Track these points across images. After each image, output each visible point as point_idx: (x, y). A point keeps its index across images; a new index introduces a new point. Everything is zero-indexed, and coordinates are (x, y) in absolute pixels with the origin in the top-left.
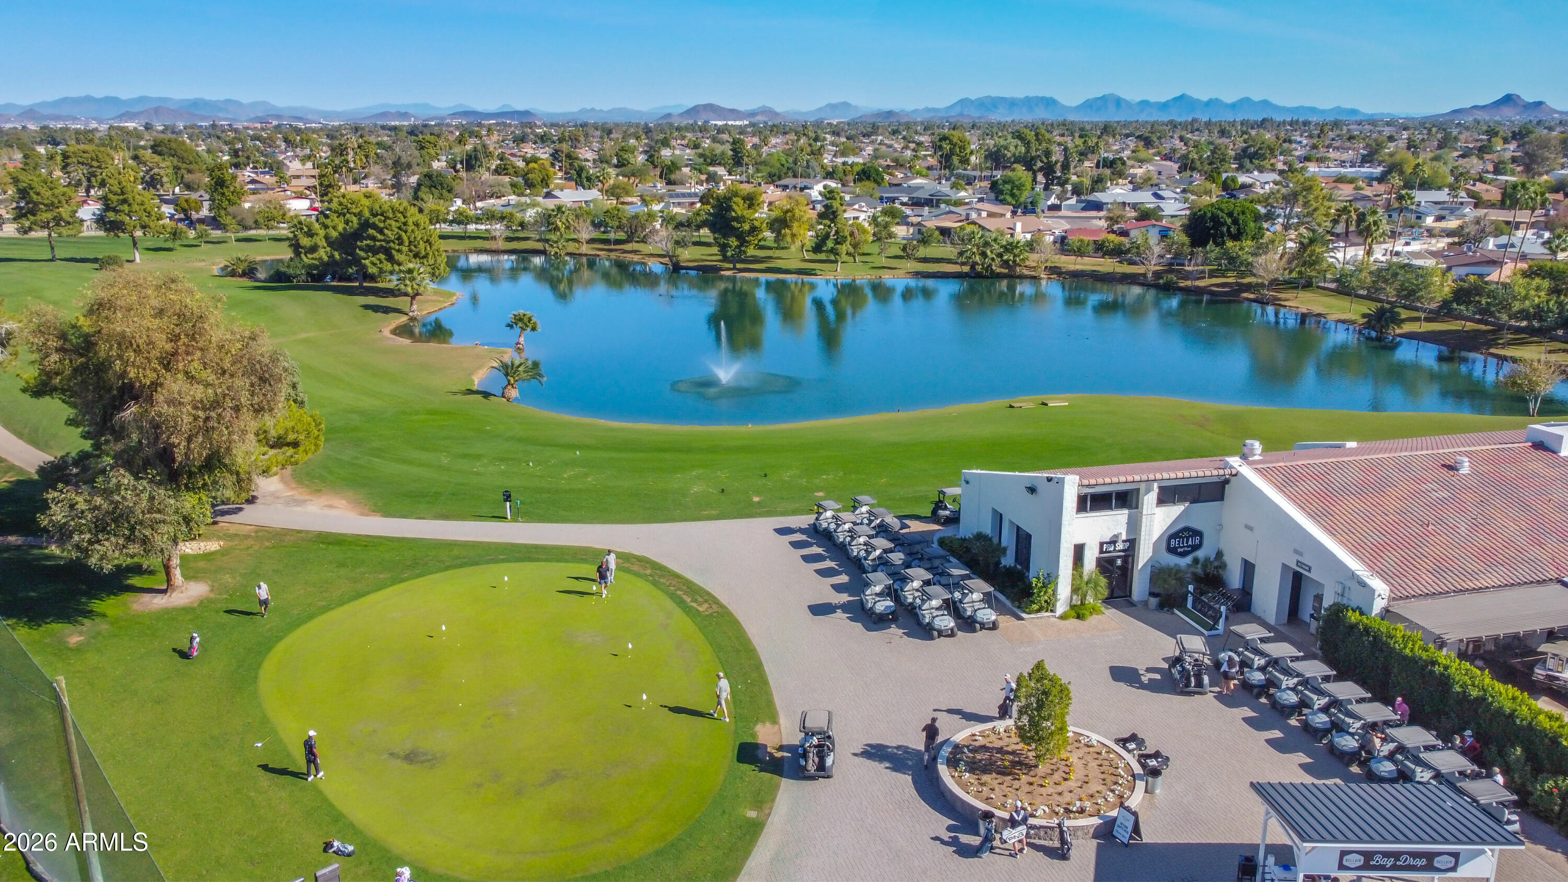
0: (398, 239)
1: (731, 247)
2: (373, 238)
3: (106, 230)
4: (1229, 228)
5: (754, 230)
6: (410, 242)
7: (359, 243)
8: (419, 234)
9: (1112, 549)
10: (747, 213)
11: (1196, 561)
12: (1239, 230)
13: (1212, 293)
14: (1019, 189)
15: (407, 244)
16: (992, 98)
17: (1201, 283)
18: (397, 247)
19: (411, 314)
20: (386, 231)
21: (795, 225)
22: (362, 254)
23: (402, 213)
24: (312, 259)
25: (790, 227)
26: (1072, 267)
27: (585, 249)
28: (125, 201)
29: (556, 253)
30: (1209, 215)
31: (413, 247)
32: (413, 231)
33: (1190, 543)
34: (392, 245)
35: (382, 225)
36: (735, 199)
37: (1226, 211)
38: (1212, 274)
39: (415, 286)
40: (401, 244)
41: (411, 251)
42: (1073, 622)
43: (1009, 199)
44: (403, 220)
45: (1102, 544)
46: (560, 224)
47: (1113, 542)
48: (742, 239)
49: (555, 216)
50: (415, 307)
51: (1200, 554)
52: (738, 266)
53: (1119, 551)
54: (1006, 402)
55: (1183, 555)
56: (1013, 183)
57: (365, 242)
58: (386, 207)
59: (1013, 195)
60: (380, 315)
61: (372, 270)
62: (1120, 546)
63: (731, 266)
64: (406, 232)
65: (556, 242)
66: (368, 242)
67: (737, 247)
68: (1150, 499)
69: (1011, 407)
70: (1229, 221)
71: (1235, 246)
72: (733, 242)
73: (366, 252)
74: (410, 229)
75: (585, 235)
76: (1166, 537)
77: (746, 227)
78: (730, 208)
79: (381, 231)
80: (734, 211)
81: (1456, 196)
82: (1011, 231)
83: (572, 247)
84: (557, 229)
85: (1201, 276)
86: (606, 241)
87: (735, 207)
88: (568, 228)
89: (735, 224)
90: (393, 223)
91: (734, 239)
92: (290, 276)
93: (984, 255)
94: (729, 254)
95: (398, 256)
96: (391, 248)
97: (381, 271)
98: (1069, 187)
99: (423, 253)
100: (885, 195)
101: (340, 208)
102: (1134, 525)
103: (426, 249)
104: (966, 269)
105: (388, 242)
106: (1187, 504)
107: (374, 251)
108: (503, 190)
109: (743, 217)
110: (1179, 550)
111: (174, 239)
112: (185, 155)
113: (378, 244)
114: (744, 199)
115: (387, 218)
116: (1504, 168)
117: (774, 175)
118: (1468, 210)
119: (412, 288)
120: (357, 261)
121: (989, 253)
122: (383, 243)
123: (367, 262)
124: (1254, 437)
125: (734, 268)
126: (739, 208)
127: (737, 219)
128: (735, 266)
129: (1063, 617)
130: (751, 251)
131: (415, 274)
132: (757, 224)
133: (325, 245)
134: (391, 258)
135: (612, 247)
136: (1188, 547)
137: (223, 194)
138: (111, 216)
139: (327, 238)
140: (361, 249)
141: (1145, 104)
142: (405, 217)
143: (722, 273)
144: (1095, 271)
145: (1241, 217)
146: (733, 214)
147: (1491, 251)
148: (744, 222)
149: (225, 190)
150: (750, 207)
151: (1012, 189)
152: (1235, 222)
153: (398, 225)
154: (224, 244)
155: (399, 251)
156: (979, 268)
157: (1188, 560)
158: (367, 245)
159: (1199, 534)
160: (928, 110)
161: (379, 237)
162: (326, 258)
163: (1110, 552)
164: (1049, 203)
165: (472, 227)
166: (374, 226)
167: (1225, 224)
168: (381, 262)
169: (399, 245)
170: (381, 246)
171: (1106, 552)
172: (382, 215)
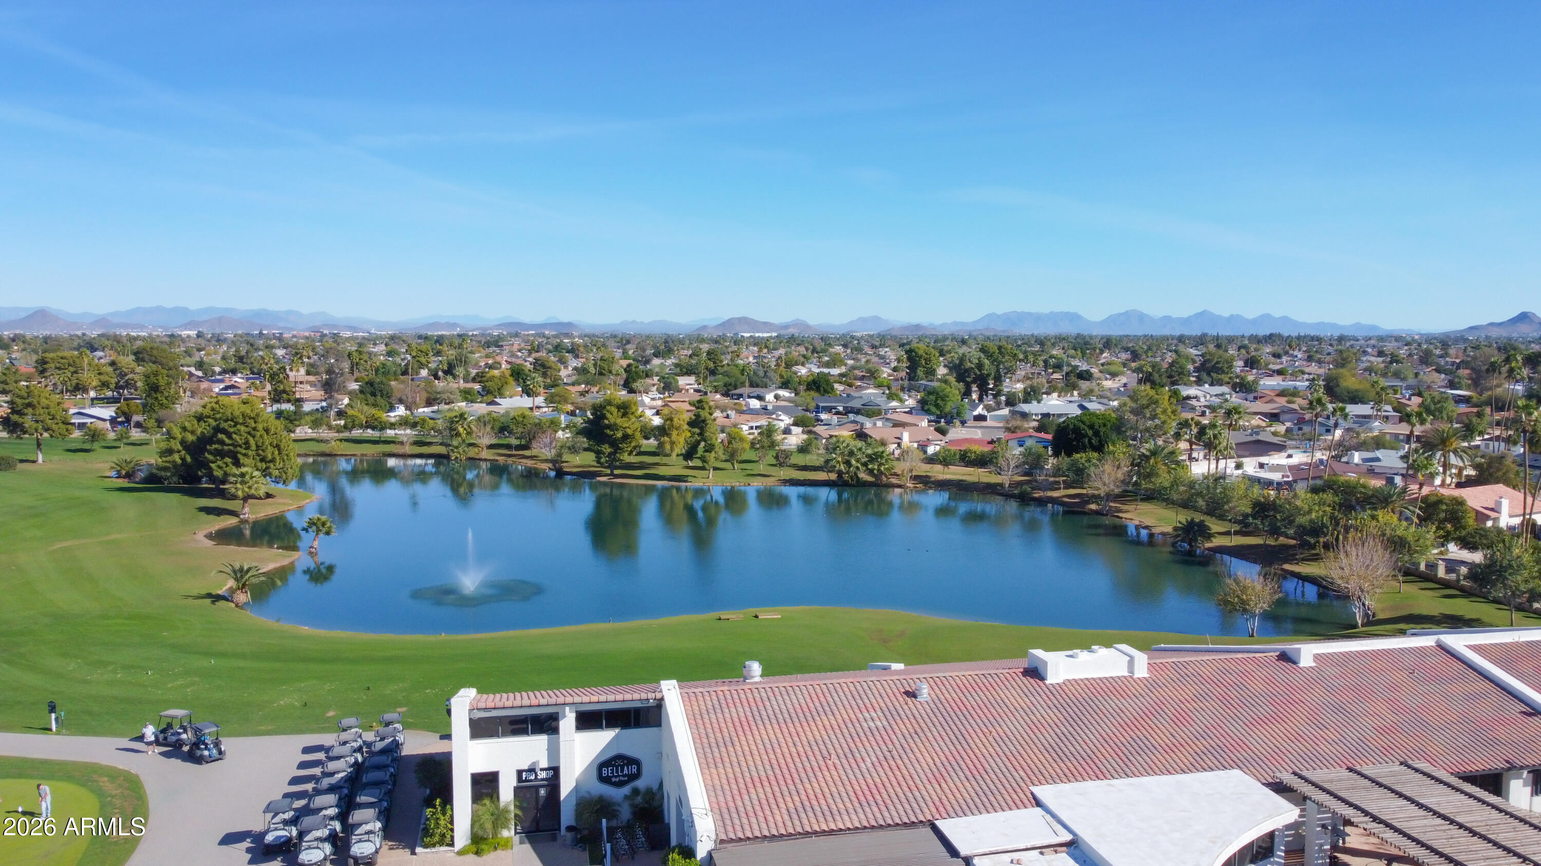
0: (245, 444)
1: (604, 453)
2: (222, 443)
3: (11, 432)
4: (1090, 439)
5: (626, 437)
6: (257, 446)
7: (208, 447)
8: (267, 440)
9: (533, 777)
10: (619, 421)
11: (636, 791)
12: (1100, 441)
13: (1063, 504)
14: (943, 400)
15: (254, 447)
16: (1018, 313)
17: (1055, 494)
18: (244, 451)
19: (242, 516)
20: (234, 436)
21: (675, 433)
22: (211, 457)
23: (253, 418)
24: (166, 462)
25: (669, 435)
26: (941, 477)
27: (485, 454)
28: (30, 405)
29: (457, 458)
30: (1071, 426)
31: (260, 452)
32: (261, 436)
33: (626, 772)
34: (239, 449)
35: (232, 430)
36: (608, 408)
37: (1088, 423)
38: (1068, 486)
39: (246, 490)
40: (248, 448)
41: (259, 455)
42: (471, 857)
43: (933, 409)
44: (253, 425)
45: (519, 773)
46: (461, 430)
47: (532, 770)
48: (615, 445)
49: (457, 422)
50: (246, 510)
51: (640, 784)
52: (616, 472)
53: (542, 780)
54: (715, 615)
55: (620, 784)
56: (938, 394)
57: (214, 446)
58: (237, 413)
59: (937, 406)
60: (211, 517)
61: (218, 473)
62: (542, 775)
63: (609, 471)
64: (254, 437)
65: (457, 447)
66: (216, 446)
67: (610, 454)
68: (568, 722)
69: (720, 619)
70: (1090, 433)
71: (1081, 458)
72: (607, 449)
73: (215, 456)
74: (258, 434)
75: (486, 441)
76: (595, 766)
77: (619, 435)
78: (604, 417)
79: (229, 435)
80: (607, 419)
81: (1379, 410)
82: (898, 441)
83: (472, 452)
84: (458, 434)
85: (1054, 486)
86: (508, 447)
87: (608, 415)
88: (469, 433)
89: (608, 432)
90: (243, 428)
91: (607, 446)
92: (161, 477)
93: (848, 463)
94: (603, 460)
95: (243, 460)
96: (238, 452)
97: (226, 474)
98: (1003, 398)
99: (270, 457)
100: (821, 405)
101: (212, 413)
102: (554, 751)
103: (273, 453)
104: (833, 476)
105: (235, 446)
106: (617, 730)
107: (221, 454)
108: (452, 397)
109: (615, 424)
110: (613, 780)
111: (93, 441)
112: (164, 361)
113: (226, 448)
114: (619, 407)
115: (236, 424)
116: (1459, 383)
117: (730, 385)
118: (1377, 424)
119: (243, 491)
120: (205, 465)
121: (853, 462)
122: (231, 447)
123: (213, 465)
124: (753, 658)
125: (612, 474)
126: (613, 416)
127: (609, 427)
128: (612, 472)
129: (460, 853)
130: (626, 458)
131: (247, 477)
132: (629, 432)
133: (180, 448)
134: (237, 464)
135: (514, 452)
136: (624, 776)
137: (156, 398)
138: (15, 418)
139: (183, 442)
140: (210, 453)
141: (1167, 319)
142: (255, 422)
143: (598, 479)
144: (962, 481)
145: (1102, 429)
146: (606, 422)
147: (1357, 465)
148: (617, 430)
149: (159, 395)
150: (624, 415)
151: (937, 400)
152: (1096, 434)
153: (247, 430)
154: (144, 446)
155: (245, 455)
156: (846, 477)
157: (626, 790)
158: (216, 449)
159: (636, 762)
160: (955, 323)
161: (227, 441)
162: (179, 461)
163: (531, 781)
164: (976, 413)
165: (390, 433)
166: (224, 431)
167: (1086, 435)
168: (227, 466)
169: (246, 449)
170: (230, 451)
171: (526, 781)
172: (232, 420)
